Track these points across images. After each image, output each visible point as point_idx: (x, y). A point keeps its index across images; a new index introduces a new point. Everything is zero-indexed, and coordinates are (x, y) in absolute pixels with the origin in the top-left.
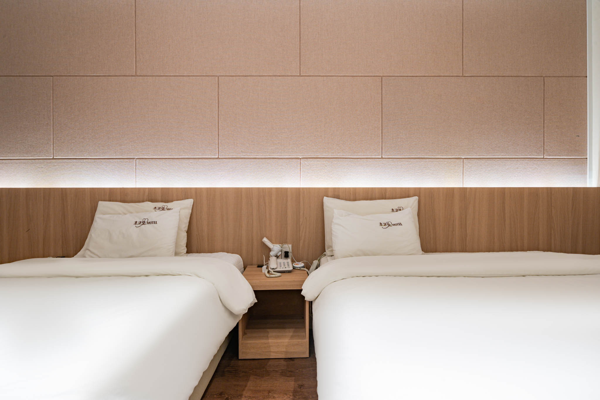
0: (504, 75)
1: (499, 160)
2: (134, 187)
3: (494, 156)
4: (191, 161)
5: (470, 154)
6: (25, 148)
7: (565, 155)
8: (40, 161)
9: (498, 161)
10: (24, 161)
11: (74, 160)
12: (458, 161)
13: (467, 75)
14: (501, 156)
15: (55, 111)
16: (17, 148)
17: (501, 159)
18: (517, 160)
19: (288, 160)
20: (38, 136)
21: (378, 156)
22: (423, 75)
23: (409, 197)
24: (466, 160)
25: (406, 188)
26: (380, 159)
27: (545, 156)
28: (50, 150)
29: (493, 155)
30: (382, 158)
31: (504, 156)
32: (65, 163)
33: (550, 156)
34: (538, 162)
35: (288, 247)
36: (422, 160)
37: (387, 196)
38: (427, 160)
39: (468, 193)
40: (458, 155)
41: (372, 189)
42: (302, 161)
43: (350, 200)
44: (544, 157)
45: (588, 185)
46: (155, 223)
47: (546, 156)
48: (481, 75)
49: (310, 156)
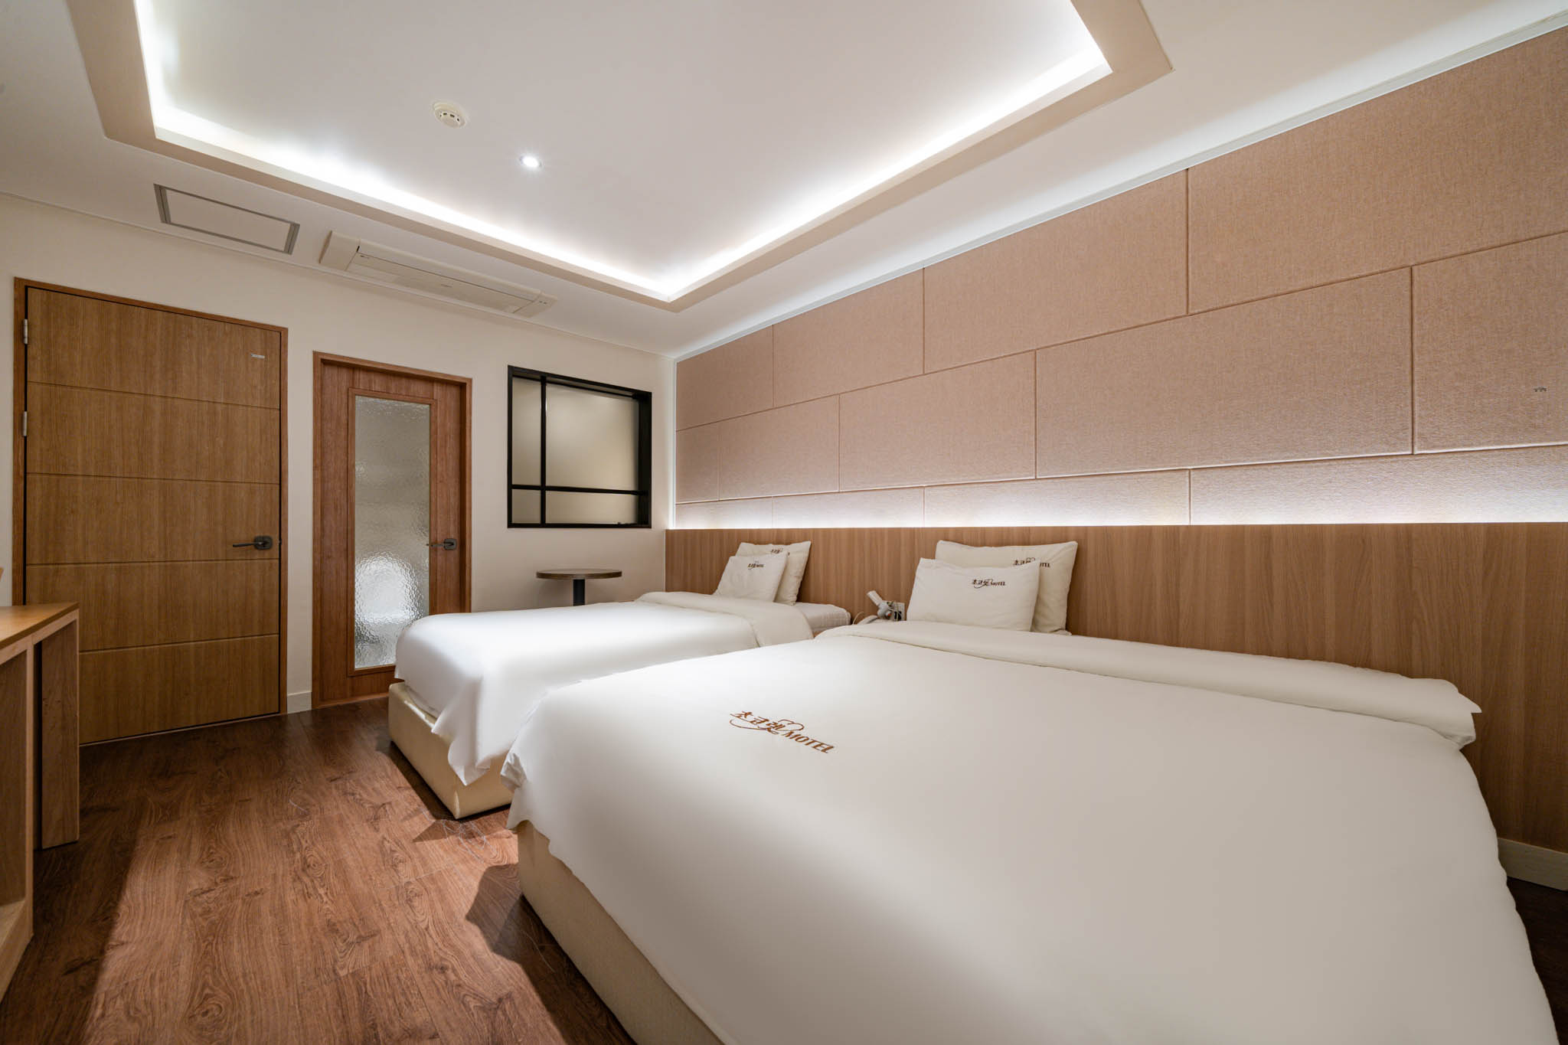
0: (1290, 289)
1: (1278, 466)
3: (1263, 460)
4: (816, 497)
5: (1204, 462)
7: (1488, 443)
9: (1275, 469)
11: (732, 502)
12: (1177, 475)
13: (1196, 311)
14: (1283, 459)
17: (1283, 466)
18: (1327, 463)
21: (1030, 476)
22: (1106, 331)
23: (1062, 542)
24: (1197, 472)
25: (1062, 528)
26: (1032, 482)
27: (1416, 448)
29: (1261, 457)
30: (1036, 479)
31: (1292, 458)
33: (1434, 447)
34: (1393, 464)
36: (1104, 478)
37: (1032, 540)
38: (1115, 477)
39: (1181, 534)
40: (1177, 464)
41: (1009, 529)
42: (926, 490)
43: (977, 545)
44: (1413, 451)
46: (762, 566)
47: (1420, 449)
48: (1231, 302)
49: (963, 480)
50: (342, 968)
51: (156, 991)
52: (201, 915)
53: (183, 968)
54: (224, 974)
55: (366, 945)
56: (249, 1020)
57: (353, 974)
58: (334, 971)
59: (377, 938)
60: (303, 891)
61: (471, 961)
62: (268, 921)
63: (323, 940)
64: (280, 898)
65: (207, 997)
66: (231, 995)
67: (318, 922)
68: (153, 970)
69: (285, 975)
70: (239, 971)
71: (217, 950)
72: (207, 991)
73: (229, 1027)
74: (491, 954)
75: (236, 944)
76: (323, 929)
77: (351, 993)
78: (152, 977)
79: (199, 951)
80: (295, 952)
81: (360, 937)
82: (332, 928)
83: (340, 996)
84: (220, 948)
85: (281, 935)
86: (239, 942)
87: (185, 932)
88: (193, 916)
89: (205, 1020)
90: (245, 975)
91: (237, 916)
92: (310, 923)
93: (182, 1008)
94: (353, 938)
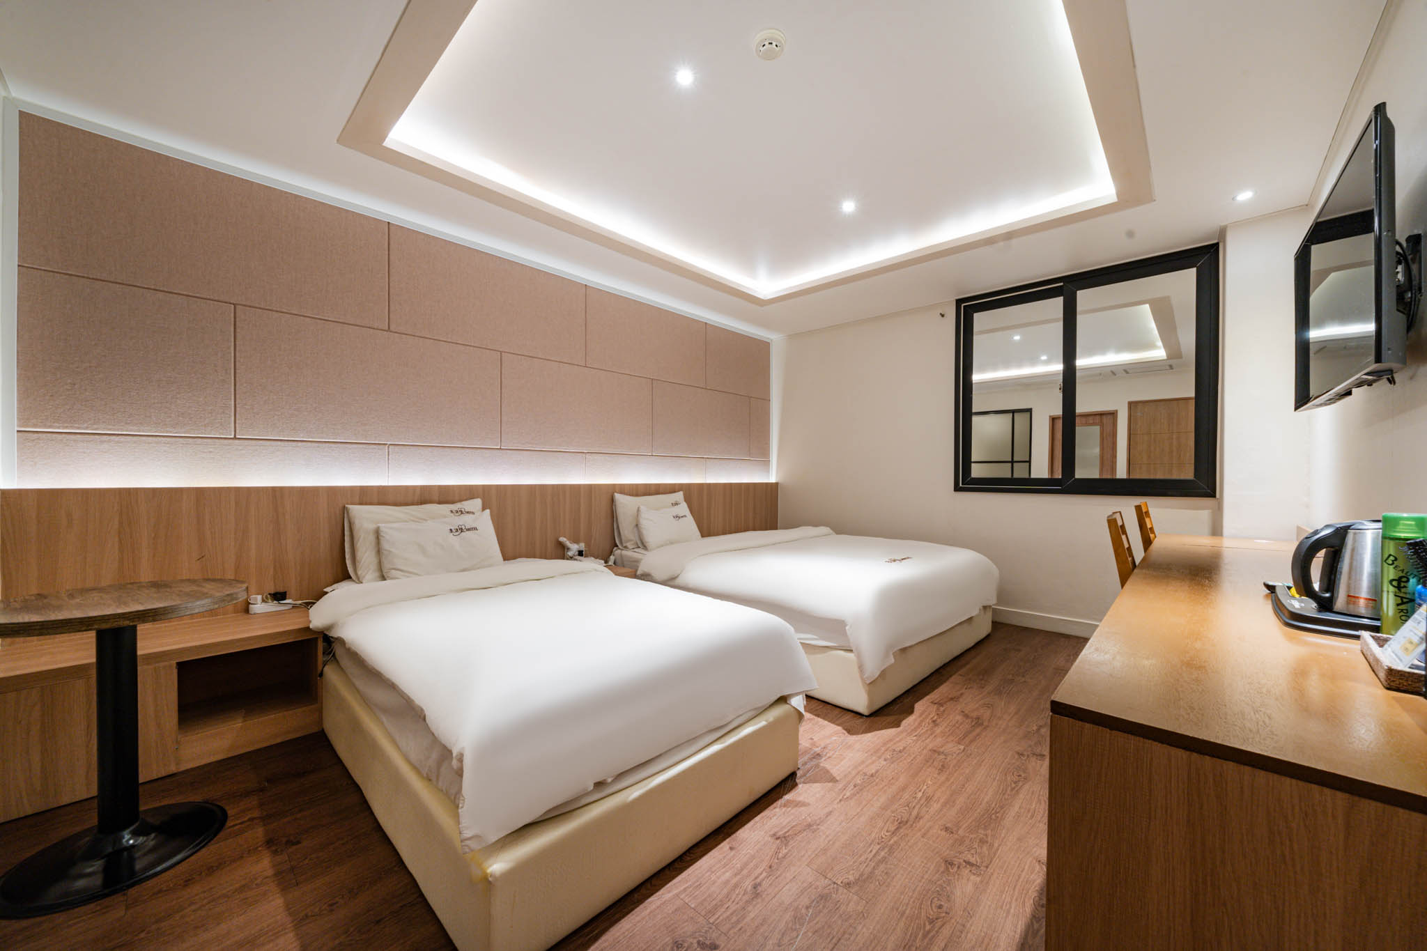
0: (730, 392)
2: (387, 484)
3: (723, 456)
4: (468, 451)
6: (170, 417)
7: (760, 457)
8: (205, 440)
10: (168, 439)
11: (279, 443)
12: (702, 460)
13: (708, 388)
15: (239, 361)
16: (150, 417)
17: (727, 459)
19: (573, 454)
20: (201, 399)
22: (681, 383)
23: (675, 492)
28: (229, 424)
32: (260, 446)
33: (753, 457)
35: (582, 546)
37: (660, 491)
42: (587, 456)
44: (750, 458)
45: (771, 481)
48: (717, 389)
50: (960, 749)
51: (1034, 806)
52: (987, 842)
53: (1016, 808)
54: (1001, 788)
55: (941, 750)
56: (1007, 760)
57: (959, 743)
58: (963, 751)
59: (935, 749)
60: (926, 805)
61: (924, 716)
62: (961, 801)
63: (951, 766)
64: (941, 810)
65: (1015, 783)
66: (1006, 775)
67: (943, 778)
68: (1030, 821)
69: (980, 765)
70: (995, 783)
71: (996, 805)
72: (1013, 785)
73: (1014, 763)
74: (915, 713)
75: (986, 800)
76: (946, 772)
77: (967, 740)
78: (1032, 816)
79: (1004, 812)
80: (967, 772)
81: (939, 755)
82: (943, 768)
83: (971, 742)
84: (993, 805)
85: (964, 785)
86: (983, 799)
87: (1003, 835)
88: (991, 845)
89: (1021, 773)
90: (994, 779)
91: (970, 821)
92: (947, 779)
93: (1027, 787)
94: (942, 757)
